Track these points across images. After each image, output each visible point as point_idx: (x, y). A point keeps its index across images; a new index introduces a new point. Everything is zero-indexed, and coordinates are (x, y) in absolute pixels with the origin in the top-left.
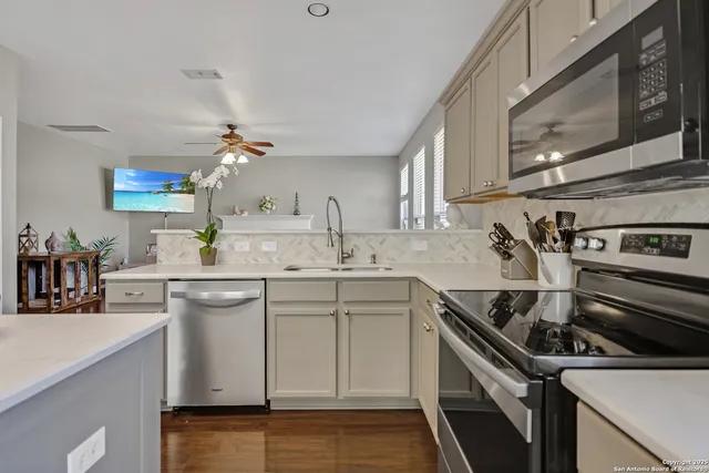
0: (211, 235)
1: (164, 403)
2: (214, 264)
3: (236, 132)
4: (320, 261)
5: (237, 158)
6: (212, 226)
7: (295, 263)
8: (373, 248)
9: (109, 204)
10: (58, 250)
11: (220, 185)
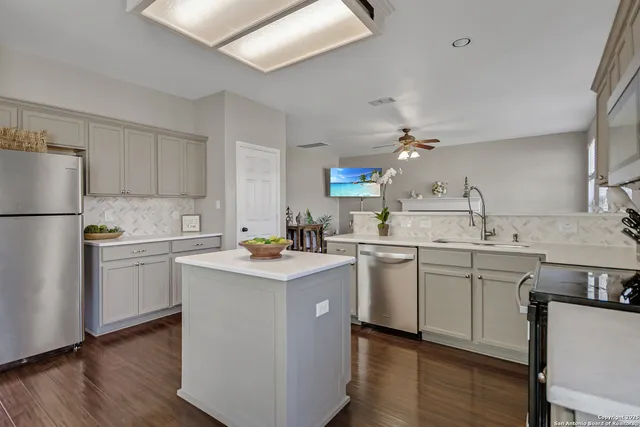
0: (385, 216)
1: (355, 317)
2: (386, 235)
3: (410, 134)
4: (466, 237)
5: (410, 154)
6: (385, 209)
7: (444, 238)
8: (516, 229)
9: (327, 193)
10: (302, 223)
11: (391, 182)
